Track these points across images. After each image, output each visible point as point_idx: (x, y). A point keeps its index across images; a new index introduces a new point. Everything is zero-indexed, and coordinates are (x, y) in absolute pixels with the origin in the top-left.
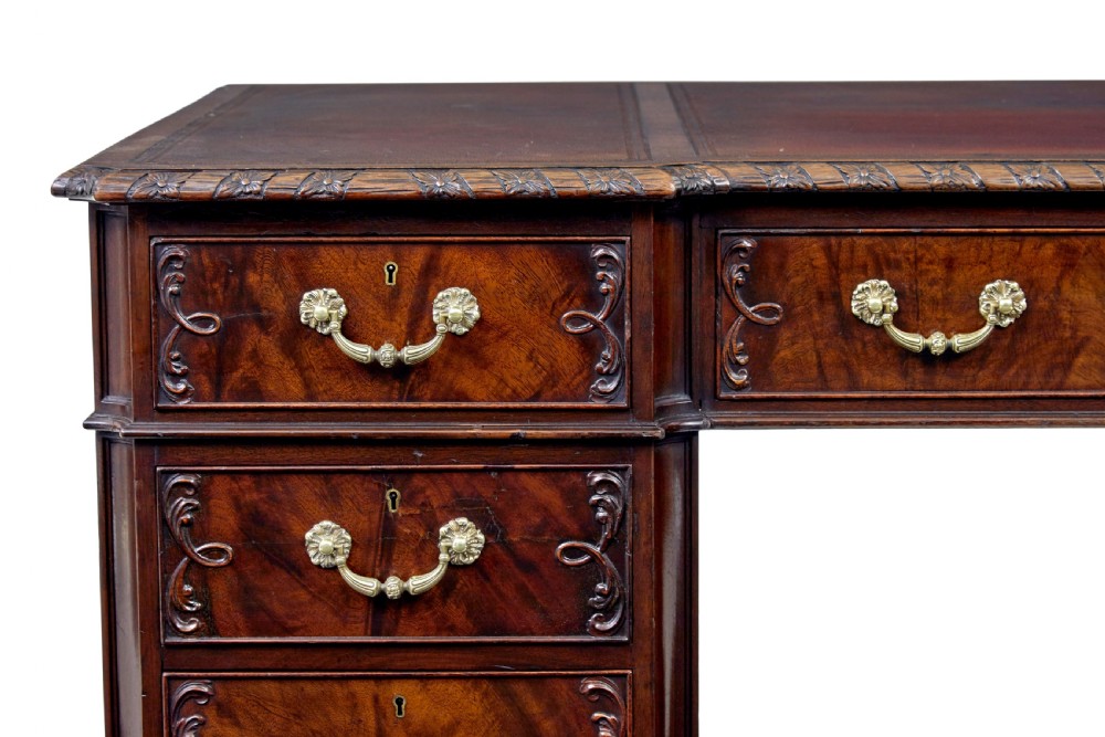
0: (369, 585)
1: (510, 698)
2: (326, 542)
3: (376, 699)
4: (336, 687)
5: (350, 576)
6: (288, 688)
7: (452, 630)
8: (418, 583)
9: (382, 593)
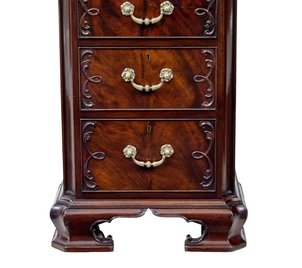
0: (140, 21)
1: (181, 55)
2: (127, 8)
3: (141, 55)
4: (130, 52)
5: (134, 18)
6: (115, 52)
7: (164, 35)
8: (154, 20)
9: (144, 23)
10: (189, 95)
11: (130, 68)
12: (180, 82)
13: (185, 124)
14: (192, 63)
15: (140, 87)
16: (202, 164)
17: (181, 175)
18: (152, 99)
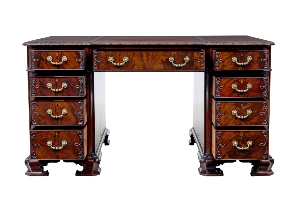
0: (54, 90)
1: (70, 104)
2: (49, 85)
3: (55, 104)
4: (50, 103)
5: (52, 89)
6: (45, 103)
7: (64, 95)
8: (60, 90)
9: (56, 91)
10: (74, 120)
11: (50, 109)
12: (70, 115)
13: (71, 132)
14: (74, 107)
15: (54, 116)
16: (78, 149)
17: (70, 153)
18: (59, 121)
